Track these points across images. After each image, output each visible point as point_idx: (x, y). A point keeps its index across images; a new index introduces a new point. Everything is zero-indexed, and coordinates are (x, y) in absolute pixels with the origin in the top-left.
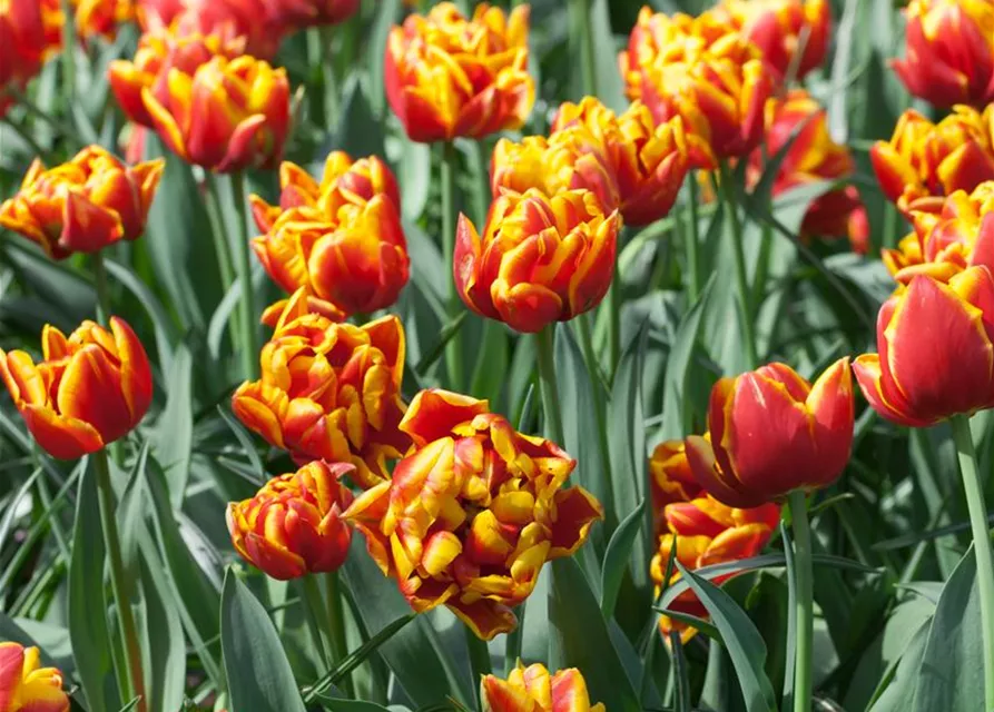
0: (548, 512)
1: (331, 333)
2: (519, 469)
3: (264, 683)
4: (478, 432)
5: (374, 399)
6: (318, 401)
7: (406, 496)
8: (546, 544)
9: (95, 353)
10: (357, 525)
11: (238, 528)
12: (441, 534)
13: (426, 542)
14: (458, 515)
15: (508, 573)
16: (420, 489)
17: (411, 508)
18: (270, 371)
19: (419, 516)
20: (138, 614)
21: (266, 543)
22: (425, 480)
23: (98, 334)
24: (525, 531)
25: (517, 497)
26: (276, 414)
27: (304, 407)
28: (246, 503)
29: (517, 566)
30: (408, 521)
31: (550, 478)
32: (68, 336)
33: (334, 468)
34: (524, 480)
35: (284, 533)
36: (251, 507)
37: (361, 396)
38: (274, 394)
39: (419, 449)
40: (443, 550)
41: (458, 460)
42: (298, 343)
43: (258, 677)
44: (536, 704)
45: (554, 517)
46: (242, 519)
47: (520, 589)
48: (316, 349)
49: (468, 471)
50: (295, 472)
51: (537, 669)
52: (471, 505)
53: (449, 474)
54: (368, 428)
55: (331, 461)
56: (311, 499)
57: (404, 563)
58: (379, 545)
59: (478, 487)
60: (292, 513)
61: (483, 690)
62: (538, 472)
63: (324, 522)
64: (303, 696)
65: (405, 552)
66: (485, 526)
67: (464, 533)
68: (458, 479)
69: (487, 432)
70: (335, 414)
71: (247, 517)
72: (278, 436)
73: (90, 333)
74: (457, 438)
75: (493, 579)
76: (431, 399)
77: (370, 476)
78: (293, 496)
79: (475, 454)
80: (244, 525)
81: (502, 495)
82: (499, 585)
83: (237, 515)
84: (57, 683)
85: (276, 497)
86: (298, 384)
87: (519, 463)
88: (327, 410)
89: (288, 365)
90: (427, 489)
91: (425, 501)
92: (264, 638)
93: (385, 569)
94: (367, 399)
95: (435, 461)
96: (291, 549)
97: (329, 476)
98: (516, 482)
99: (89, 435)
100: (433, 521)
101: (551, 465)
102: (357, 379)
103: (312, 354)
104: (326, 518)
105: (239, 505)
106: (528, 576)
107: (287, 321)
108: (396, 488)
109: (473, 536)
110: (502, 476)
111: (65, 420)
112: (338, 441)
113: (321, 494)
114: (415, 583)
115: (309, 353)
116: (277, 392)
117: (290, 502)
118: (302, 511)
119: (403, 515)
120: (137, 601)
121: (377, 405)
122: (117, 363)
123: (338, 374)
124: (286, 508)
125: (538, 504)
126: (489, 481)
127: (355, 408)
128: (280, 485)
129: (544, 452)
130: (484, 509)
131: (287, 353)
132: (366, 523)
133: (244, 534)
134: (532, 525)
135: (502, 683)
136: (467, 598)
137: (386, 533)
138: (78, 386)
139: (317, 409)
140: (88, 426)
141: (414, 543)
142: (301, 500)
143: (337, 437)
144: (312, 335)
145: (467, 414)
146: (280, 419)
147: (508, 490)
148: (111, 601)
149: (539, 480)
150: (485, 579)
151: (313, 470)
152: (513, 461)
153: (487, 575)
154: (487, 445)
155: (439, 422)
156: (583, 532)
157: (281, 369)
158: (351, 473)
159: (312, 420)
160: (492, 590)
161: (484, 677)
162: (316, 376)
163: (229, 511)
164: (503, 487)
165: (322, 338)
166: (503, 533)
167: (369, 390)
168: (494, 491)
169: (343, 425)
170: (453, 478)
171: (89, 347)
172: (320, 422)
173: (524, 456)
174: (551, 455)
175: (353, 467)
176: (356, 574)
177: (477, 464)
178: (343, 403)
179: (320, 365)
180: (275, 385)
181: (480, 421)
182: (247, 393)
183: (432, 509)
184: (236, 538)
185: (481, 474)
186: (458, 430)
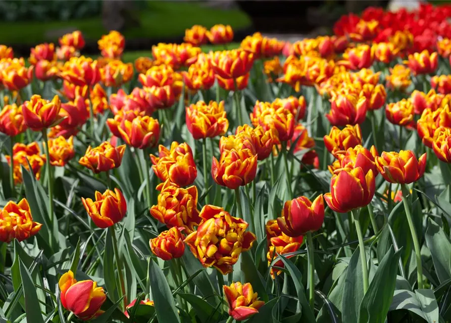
0: (241, 239)
1: (177, 191)
2: (233, 227)
3: (161, 290)
4: (221, 216)
5: (190, 209)
6: (174, 210)
7: (201, 235)
8: (241, 247)
9: (111, 198)
10: (188, 244)
11: (153, 246)
12: (212, 245)
13: (207, 248)
14: (216, 240)
15: (230, 256)
16: (205, 233)
17: (203, 239)
18: (160, 201)
19: (205, 240)
20: (123, 272)
21: (161, 250)
22: (207, 230)
23: (111, 192)
24: (235, 244)
25: (233, 234)
26: (162, 214)
27: (170, 212)
28: (155, 239)
29: (233, 254)
30: (202, 242)
31: (241, 229)
32: (102, 194)
33: (179, 229)
34: (234, 229)
35: (166, 247)
36: (156, 240)
37: (186, 208)
38: (161, 208)
39: (204, 222)
40: (212, 250)
41: (216, 224)
42: (168, 194)
43: (159, 288)
44: (238, 293)
45: (243, 240)
46: (154, 243)
47: (234, 260)
48: (173, 196)
49: (219, 228)
50: (168, 230)
51: (238, 283)
52: (220, 237)
53: (213, 228)
54: (188, 217)
55: (178, 226)
56: (173, 237)
57: (201, 254)
58: (194, 249)
59: (221, 232)
60: (168, 241)
61: (223, 290)
62: (238, 227)
63: (177, 244)
64: (172, 293)
65: (202, 251)
66: (224, 242)
67: (218, 245)
68: (216, 230)
69: (224, 216)
70: (179, 213)
71: (155, 243)
72: (163, 220)
73: (109, 193)
74: (215, 218)
75: (226, 258)
76: (208, 208)
77: (189, 231)
78: (168, 237)
79: (221, 223)
80: (155, 245)
81: (228, 234)
82: (228, 259)
83: (152, 243)
84: (102, 291)
85: (163, 237)
86: (168, 205)
87: (233, 225)
88: (177, 213)
89: (166, 199)
90: (208, 233)
91: (207, 236)
92: (161, 277)
93: (196, 256)
94: (188, 209)
95: (210, 225)
96: (168, 251)
97: (178, 231)
98: (232, 230)
99: (109, 221)
100: (209, 242)
101: (242, 225)
102: (185, 203)
103: (172, 197)
104: (178, 243)
105: (153, 240)
106: (236, 256)
107: (164, 188)
108: (199, 233)
109: (220, 246)
110: (228, 229)
111: (103, 217)
112: (180, 221)
113: (176, 236)
114: (204, 259)
115: (171, 197)
116: (163, 208)
117: (168, 238)
118: (171, 241)
119: (201, 240)
120: (123, 269)
121: (191, 211)
122: (117, 201)
123: (180, 202)
124: (167, 240)
125: (238, 236)
126: (225, 230)
127: (184, 212)
128: (164, 234)
129: (239, 222)
130: (223, 238)
131: (165, 196)
132: (190, 243)
133: (155, 248)
134: (237, 242)
135: (229, 287)
136: (219, 263)
137: (196, 245)
138: (107, 207)
139: (174, 212)
140: (109, 219)
141: (204, 248)
142: (171, 238)
143: (180, 220)
144: (172, 192)
145: (218, 212)
146: (164, 215)
147: (230, 233)
148: (116, 268)
149: (239, 229)
150: (224, 258)
151: (174, 229)
152: (231, 224)
153: (225, 256)
154: (224, 220)
155: (210, 214)
156: (251, 244)
157: (163, 201)
158: (184, 230)
159: (173, 215)
160: (226, 260)
161: (223, 286)
162: (173, 203)
163: (150, 241)
164: (228, 232)
165: (175, 192)
166: (229, 245)
167: (188, 207)
168: (226, 233)
169: (181, 216)
170: (215, 229)
171: (109, 197)
172: (175, 216)
173: (234, 223)
174: (242, 223)
175: (184, 228)
176: (186, 259)
177: (221, 225)
178: (181, 210)
179: (174, 200)
180: (162, 206)
181: (222, 214)
182: (154, 208)
183: (209, 238)
184: (152, 249)
185: (222, 228)
186: (215, 216)
